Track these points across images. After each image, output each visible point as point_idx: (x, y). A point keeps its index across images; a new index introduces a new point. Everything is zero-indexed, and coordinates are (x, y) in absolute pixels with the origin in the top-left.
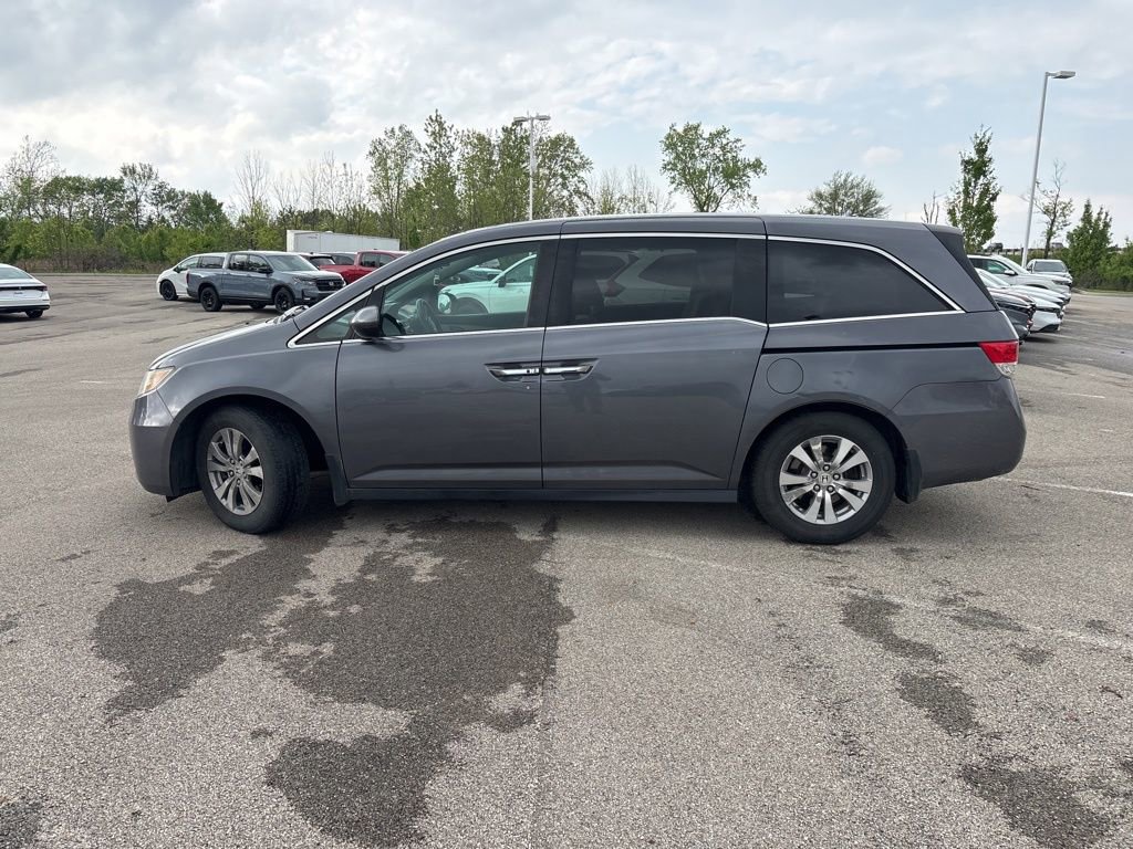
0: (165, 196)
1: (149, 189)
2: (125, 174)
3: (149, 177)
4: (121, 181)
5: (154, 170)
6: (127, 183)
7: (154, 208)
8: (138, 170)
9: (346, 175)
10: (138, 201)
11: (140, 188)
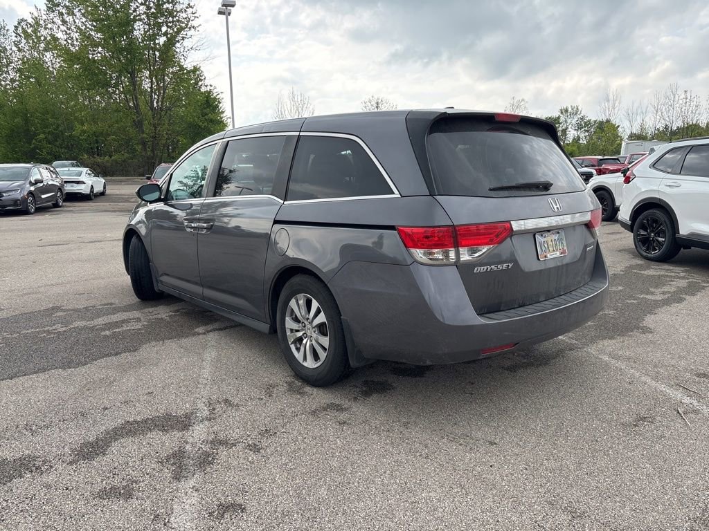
0: (583, 124)
1: (574, 122)
2: (562, 113)
3: (576, 114)
4: (559, 118)
5: (580, 109)
6: (562, 119)
7: (575, 132)
8: (570, 109)
9: (686, 98)
10: (567, 128)
11: (569, 121)
